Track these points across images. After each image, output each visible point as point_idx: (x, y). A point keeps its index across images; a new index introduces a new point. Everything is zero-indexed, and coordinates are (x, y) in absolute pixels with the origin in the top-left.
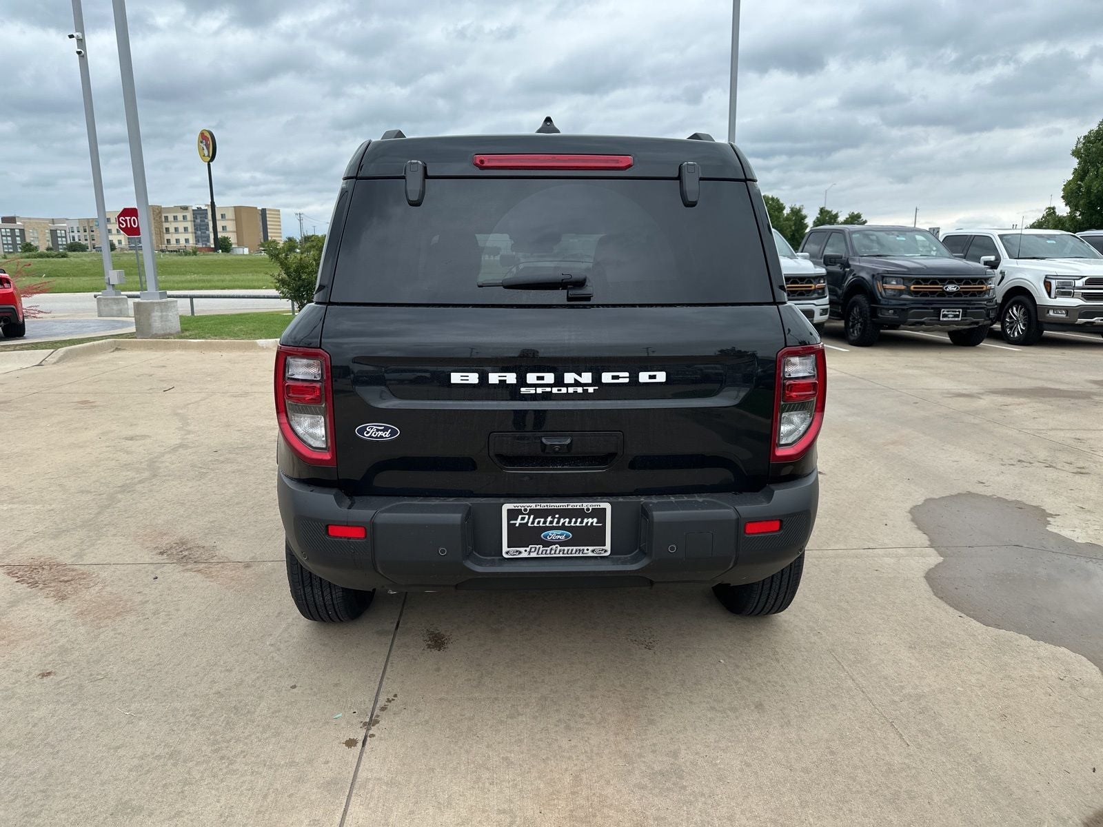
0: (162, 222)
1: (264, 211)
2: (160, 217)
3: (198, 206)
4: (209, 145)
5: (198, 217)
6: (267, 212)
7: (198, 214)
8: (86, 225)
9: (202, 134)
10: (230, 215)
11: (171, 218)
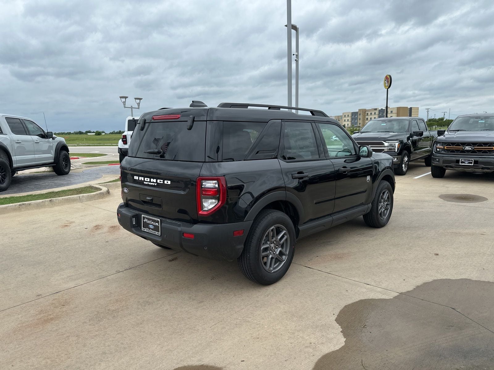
0: (365, 116)
1: (411, 108)
2: (365, 114)
3: (381, 108)
4: (389, 81)
5: (381, 113)
6: (412, 109)
7: (381, 111)
8: (337, 118)
9: (386, 77)
10: (395, 111)
11: (369, 114)
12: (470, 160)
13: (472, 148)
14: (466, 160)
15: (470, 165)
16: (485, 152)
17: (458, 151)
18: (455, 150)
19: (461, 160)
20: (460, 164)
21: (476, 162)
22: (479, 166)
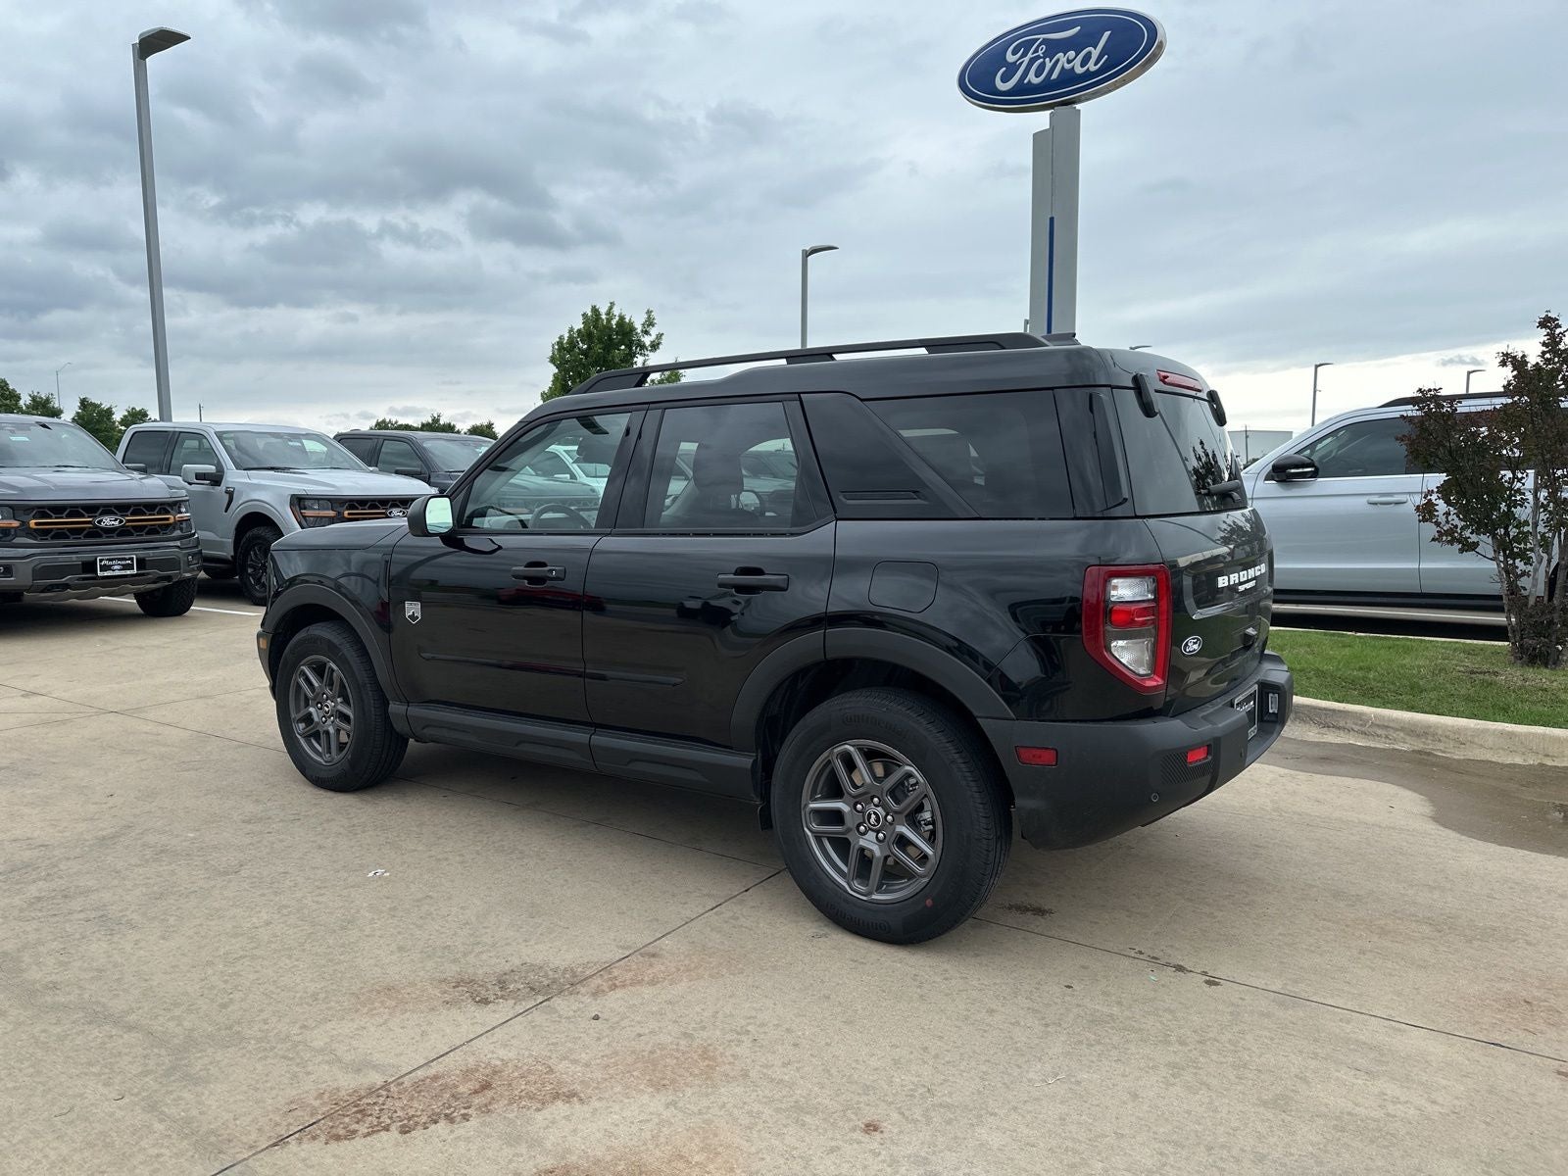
12: (126, 559)
13: (121, 521)
14: (115, 559)
15: (128, 572)
16: (153, 531)
17: (76, 532)
18: (68, 529)
19: (101, 561)
20: (100, 574)
21: (141, 563)
22: (148, 574)
